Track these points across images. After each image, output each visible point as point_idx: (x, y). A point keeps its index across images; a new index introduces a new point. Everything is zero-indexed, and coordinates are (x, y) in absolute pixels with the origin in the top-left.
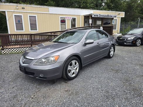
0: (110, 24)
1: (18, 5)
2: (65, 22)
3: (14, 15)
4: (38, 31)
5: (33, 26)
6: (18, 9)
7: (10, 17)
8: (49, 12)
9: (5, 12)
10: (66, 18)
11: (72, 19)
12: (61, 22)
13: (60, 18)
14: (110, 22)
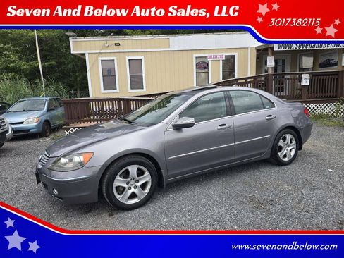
0: (336, 64)
1: (108, 38)
2: (206, 67)
3: (100, 59)
4: (145, 91)
5: (135, 80)
6: (107, 47)
7: (93, 65)
8: (169, 47)
9: (84, 54)
10: (210, 57)
11: (224, 59)
12: (197, 68)
13: (195, 59)
14: (337, 59)
